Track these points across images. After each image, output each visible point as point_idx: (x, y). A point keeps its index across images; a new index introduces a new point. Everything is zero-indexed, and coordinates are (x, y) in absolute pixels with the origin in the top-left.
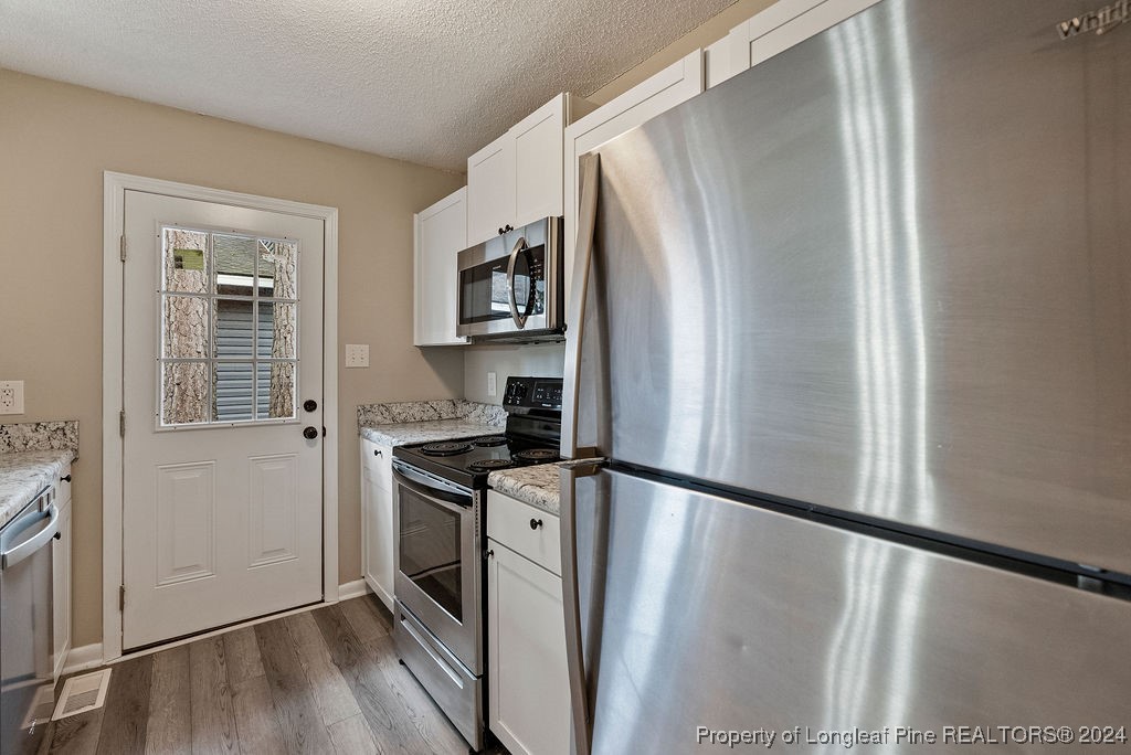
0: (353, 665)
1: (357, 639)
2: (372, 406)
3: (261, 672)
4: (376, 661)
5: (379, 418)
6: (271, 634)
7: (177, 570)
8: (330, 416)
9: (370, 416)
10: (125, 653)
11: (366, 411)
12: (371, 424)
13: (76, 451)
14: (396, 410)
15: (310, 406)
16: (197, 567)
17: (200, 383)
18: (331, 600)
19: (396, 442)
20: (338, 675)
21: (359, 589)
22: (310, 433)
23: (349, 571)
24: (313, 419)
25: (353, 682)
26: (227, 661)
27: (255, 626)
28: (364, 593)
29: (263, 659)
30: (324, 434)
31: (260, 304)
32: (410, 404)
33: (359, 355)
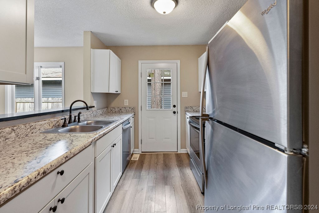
0: (181, 166)
1: (183, 161)
2: (188, 107)
3: (163, 162)
4: (186, 167)
5: (190, 110)
6: (166, 156)
7: (150, 138)
8: (178, 109)
9: (188, 109)
10: (142, 152)
11: (187, 108)
12: (188, 111)
13: (135, 113)
14: (194, 108)
15: (174, 106)
16: (153, 138)
17: (158, 101)
18: (179, 152)
19: (191, 115)
20: (177, 167)
21: (185, 151)
22: (174, 113)
23: (183, 146)
24: (175, 109)
25: (180, 170)
26: (157, 158)
27: (163, 154)
28: (186, 152)
29: (164, 160)
30: (177, 113)
31: (164, 83)
32: (198, 107)
33: (185, 94)
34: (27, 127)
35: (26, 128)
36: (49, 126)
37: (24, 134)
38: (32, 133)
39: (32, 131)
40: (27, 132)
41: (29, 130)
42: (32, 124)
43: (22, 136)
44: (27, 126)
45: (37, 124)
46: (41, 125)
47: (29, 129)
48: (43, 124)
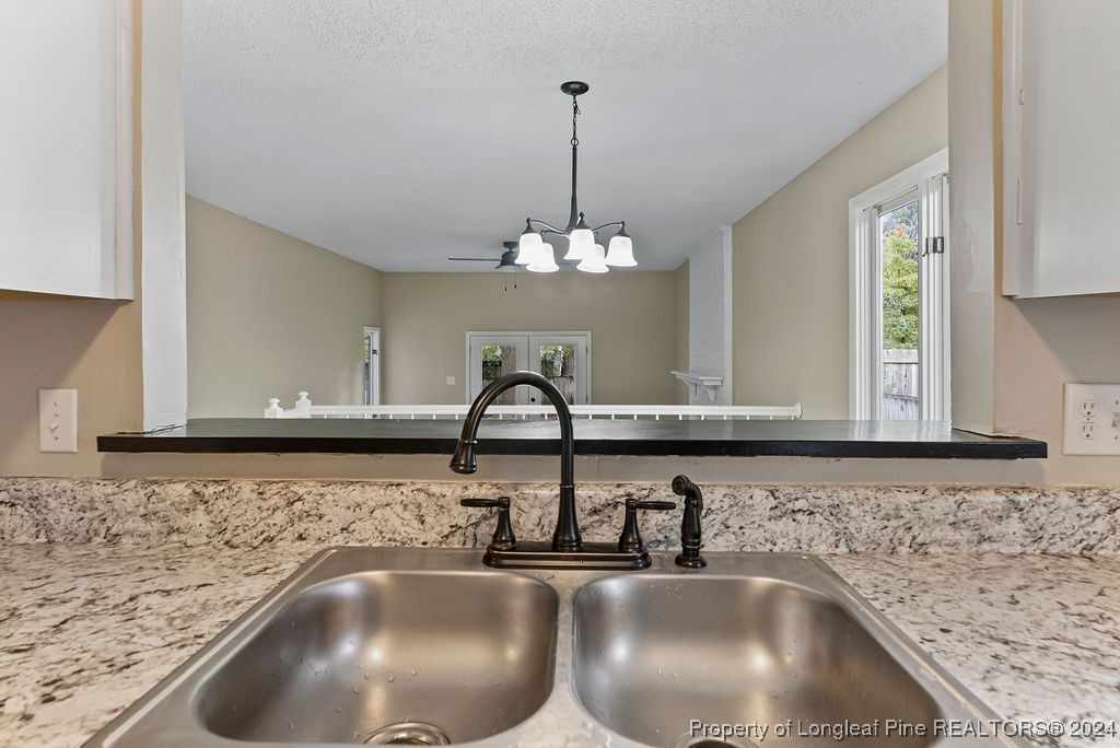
34: (271, 502)
35: (265, 505)
36: (415, 523)
37: (254, 532)
38: (301, 537)
39: (300, 527)
40: (268, 525)
41: (280, 518)
42: (301, 491)
43: (245, 536)
44: (269, 494)
45: (329, 497)
46: (358, 505)
47: (278, 513)
48: (372, 504)
